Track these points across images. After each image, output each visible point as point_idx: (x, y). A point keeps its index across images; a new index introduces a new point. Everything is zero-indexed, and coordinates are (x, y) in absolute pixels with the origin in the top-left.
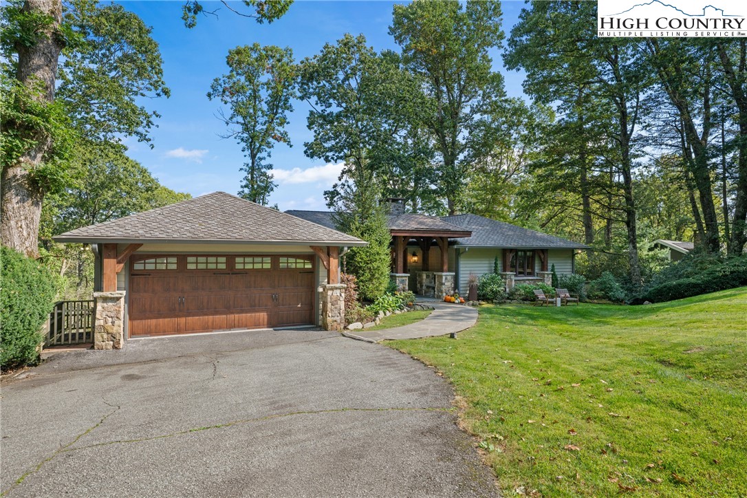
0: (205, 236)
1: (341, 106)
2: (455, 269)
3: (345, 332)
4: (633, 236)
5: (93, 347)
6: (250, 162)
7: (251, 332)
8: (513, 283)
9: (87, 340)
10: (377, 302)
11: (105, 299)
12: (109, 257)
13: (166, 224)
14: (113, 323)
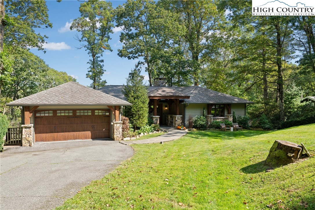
0: (63, 103)
1: (137, 30)
2: (183, 113)
3: (121, 141)
4: (282, 96)
5: (22, 146)
6: (92, 59)
7: (83, 141)
8: (212, 120)
9: (19, 143)
10: (141, 129)
11: (26, 128)
12: (27, 111)
13: (48, 98)
14: (29, 136)
